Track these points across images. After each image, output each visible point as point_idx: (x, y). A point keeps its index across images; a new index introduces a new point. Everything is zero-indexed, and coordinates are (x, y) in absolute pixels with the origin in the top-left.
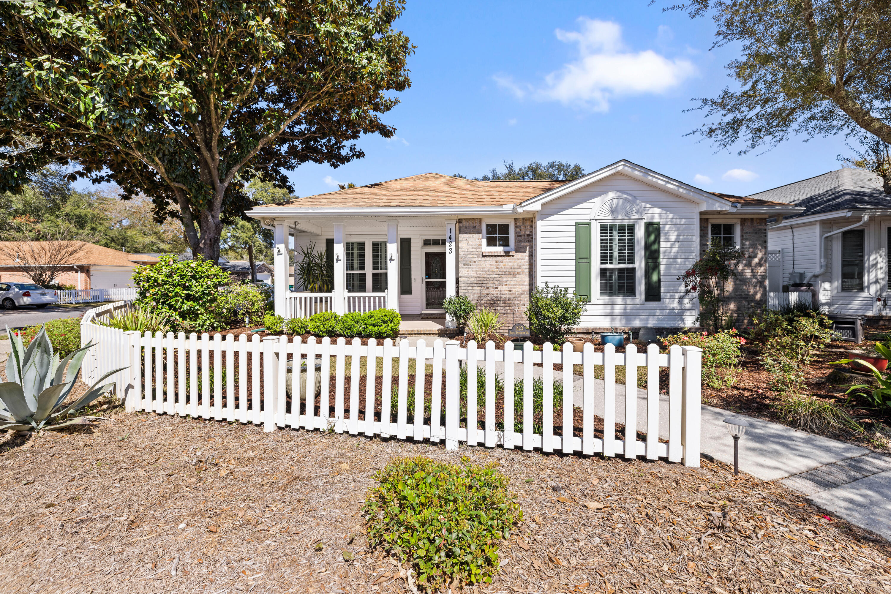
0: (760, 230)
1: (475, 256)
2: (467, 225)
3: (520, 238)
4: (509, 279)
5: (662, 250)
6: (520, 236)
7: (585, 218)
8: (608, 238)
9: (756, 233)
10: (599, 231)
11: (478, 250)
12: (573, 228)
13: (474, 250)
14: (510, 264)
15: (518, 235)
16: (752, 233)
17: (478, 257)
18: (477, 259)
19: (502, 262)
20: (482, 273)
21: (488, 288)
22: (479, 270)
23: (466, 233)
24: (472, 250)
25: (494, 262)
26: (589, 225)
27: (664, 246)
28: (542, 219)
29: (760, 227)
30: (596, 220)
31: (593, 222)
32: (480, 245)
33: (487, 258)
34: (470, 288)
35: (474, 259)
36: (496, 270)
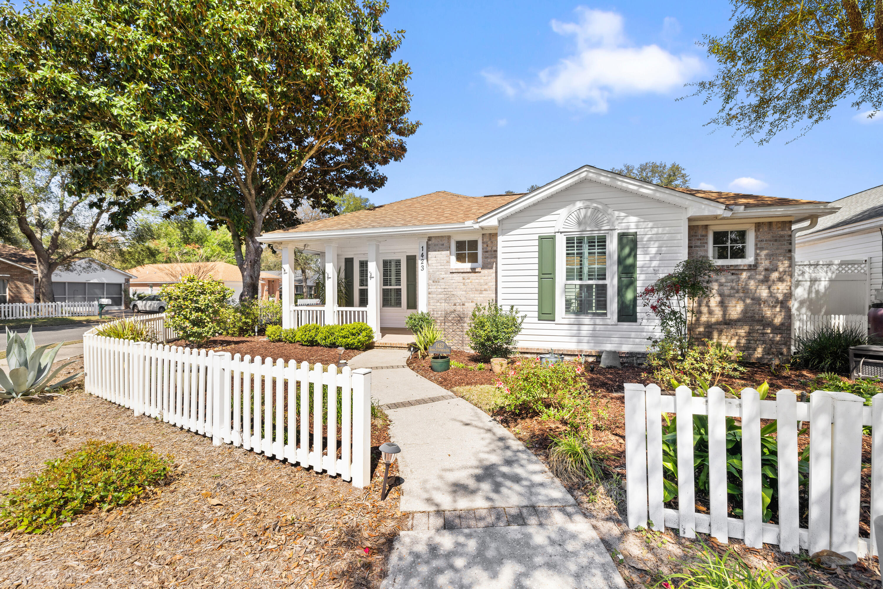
0: (782, 236)
1: (443, 273)
2: (436, 243)
3: (487, 255)
4: (476, 295)
5: (639, 264)
6: (487, 252)
7: (548, 232)
8: (575, 251)
9: (776, 241)
10: (565, 245)
11: (446, 267)
12: (536, 243)
13: (442, 267)
14: (477, 281)
15: (485, 252)
16: (770, 241)
17: (446, 274)
18: (445, 276)
19: (469, 279)
20: (449, 290)
21: (455, 305)
22: (447, 287)
23: (435, 251)
24: (440, 267)
25: (461, 278)
26: (553, 238)
27: (641, 259)
28: (503, 234)
29: (782, 233)
30: (561, 233)
31: (558, 235)
32: (448, 262)
33: (455, 275)
34: (439, 304)
35: (442, 276)
36: (463, 287)
